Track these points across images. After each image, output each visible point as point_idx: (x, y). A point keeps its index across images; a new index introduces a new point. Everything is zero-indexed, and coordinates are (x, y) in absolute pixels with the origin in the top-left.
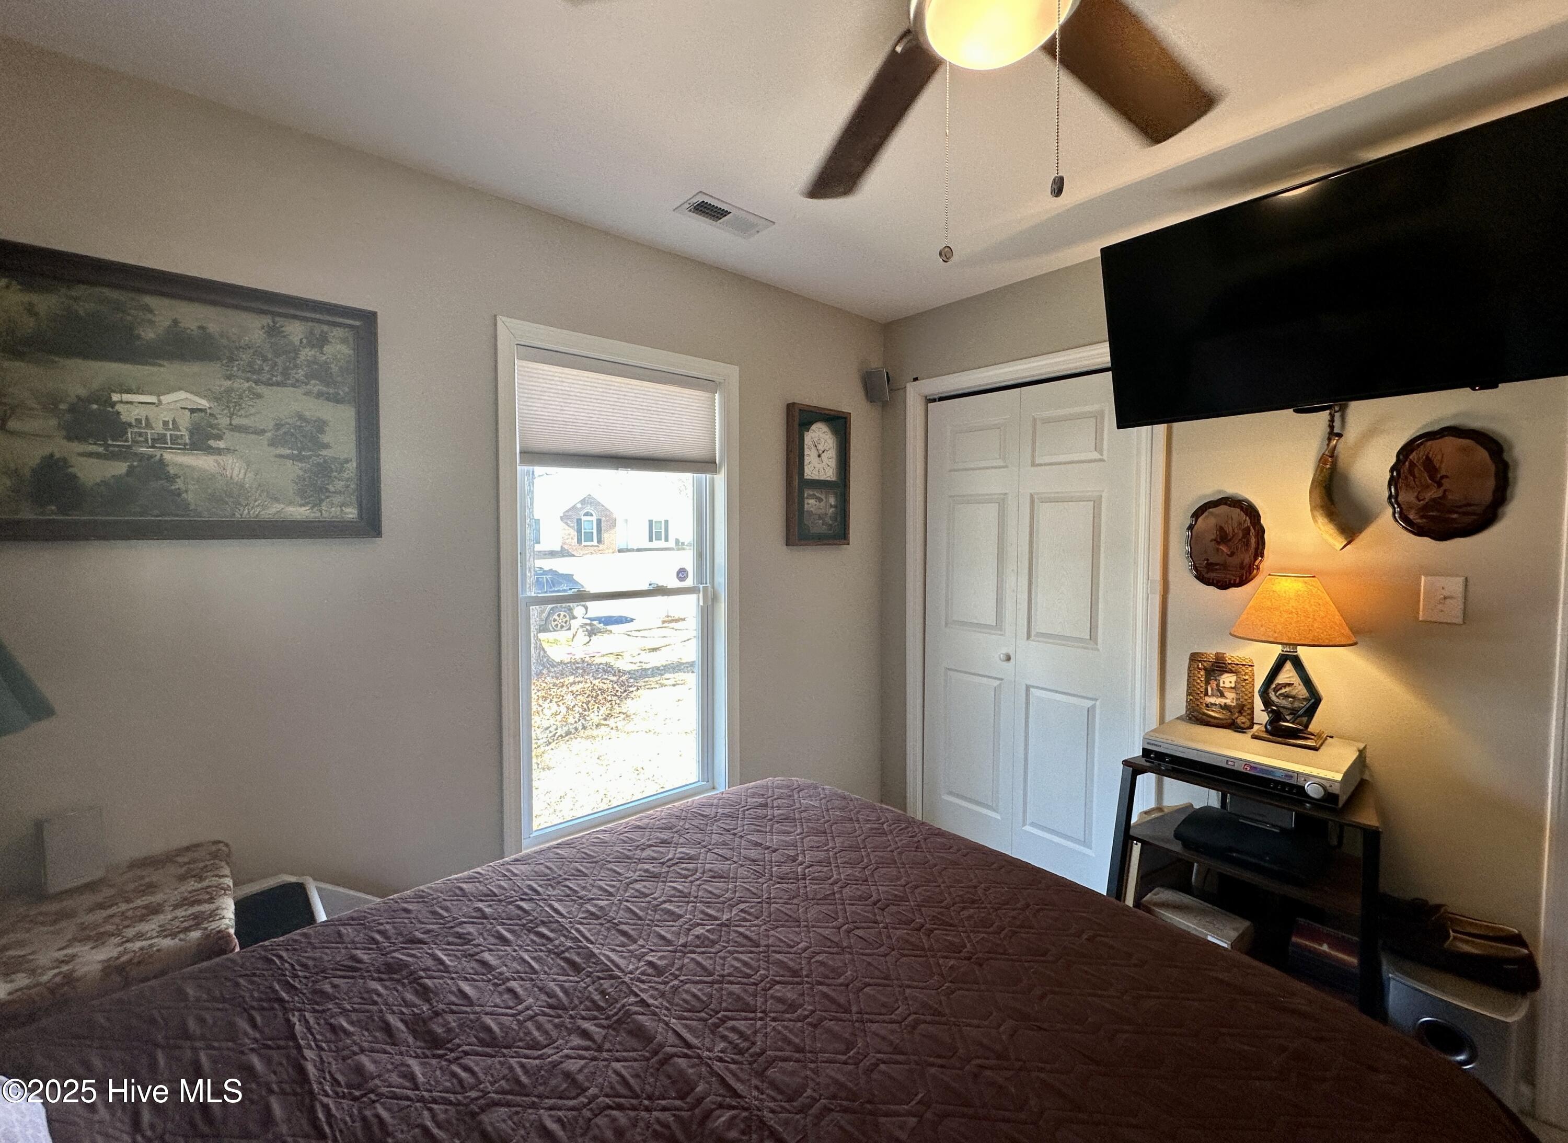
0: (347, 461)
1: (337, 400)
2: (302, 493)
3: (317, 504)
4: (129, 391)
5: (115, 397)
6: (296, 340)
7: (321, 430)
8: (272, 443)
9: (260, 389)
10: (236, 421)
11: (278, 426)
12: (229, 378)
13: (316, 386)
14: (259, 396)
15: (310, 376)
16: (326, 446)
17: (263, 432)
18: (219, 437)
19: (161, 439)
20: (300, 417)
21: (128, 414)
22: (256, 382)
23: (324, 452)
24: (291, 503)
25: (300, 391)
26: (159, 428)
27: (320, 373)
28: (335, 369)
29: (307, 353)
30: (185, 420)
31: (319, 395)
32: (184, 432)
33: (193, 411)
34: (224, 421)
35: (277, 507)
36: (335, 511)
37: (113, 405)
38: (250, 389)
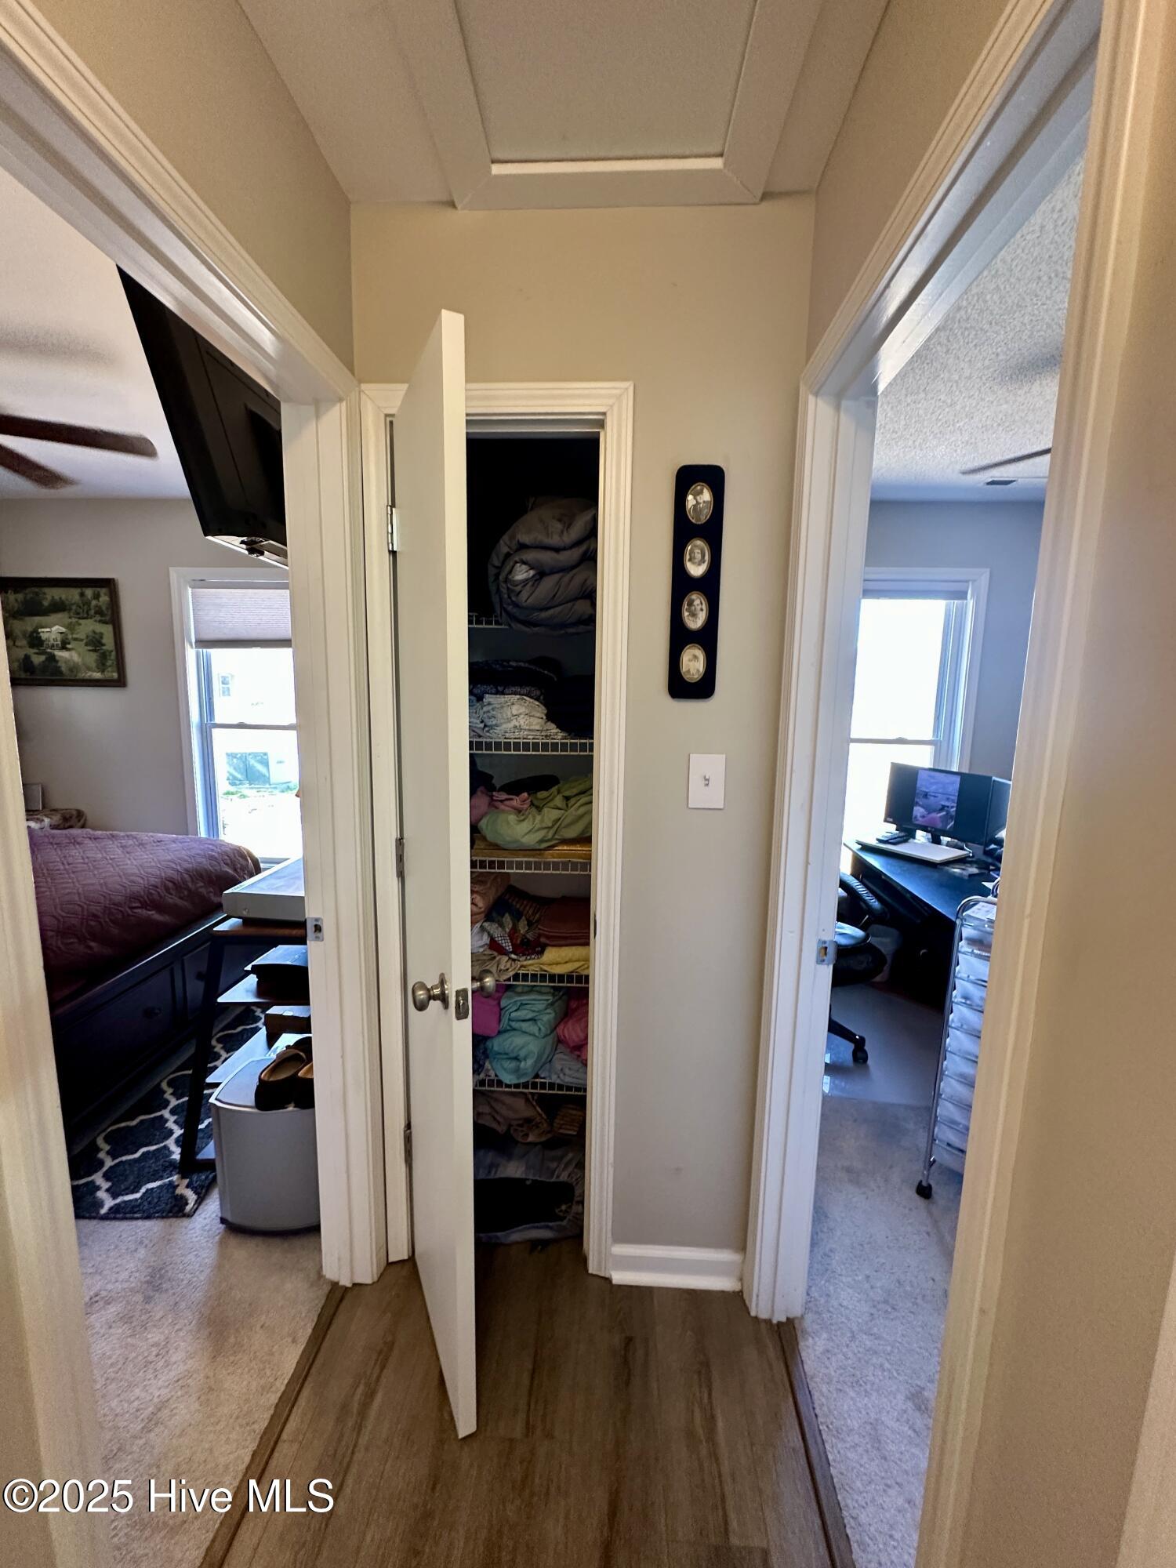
0: (112, 651)
1: (105, 623)
2: (98, 668)
3: (103, 671)
4: (43, 628)
5: (40, 630)
6: (89, 597)
7: (102, 638)
8: (86, 645)
9: (81, 621)
10: (75, 636)
11: (87, 637)
12: (70, 618)
13: (98, 617)
14: (80, 624)
15: (96, 613)
16: (104, 645)
17: (82, 640)
18: (69, 644)
19: (53, 646)
20: (94, 632)
21: (44, 636)
22: (79, 618)
23: (104, 648)
24: (94, 671)
25: (92, 620)
26: (52, 642)
27: (99, 612)
28: (104, 608)
29: (94, 603)
30: (59, 637)
31: (100, 621)
32: (59, 643)
33: (61, 633)
34: (70, 637)
35: (90, 673)
36: (110, 674)
37: (39, 633)
38: (77, 622)
